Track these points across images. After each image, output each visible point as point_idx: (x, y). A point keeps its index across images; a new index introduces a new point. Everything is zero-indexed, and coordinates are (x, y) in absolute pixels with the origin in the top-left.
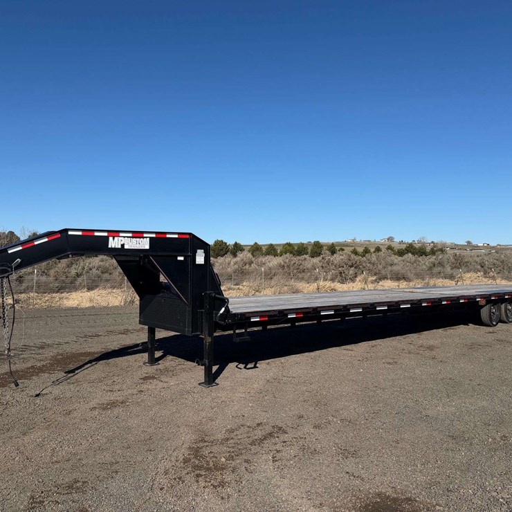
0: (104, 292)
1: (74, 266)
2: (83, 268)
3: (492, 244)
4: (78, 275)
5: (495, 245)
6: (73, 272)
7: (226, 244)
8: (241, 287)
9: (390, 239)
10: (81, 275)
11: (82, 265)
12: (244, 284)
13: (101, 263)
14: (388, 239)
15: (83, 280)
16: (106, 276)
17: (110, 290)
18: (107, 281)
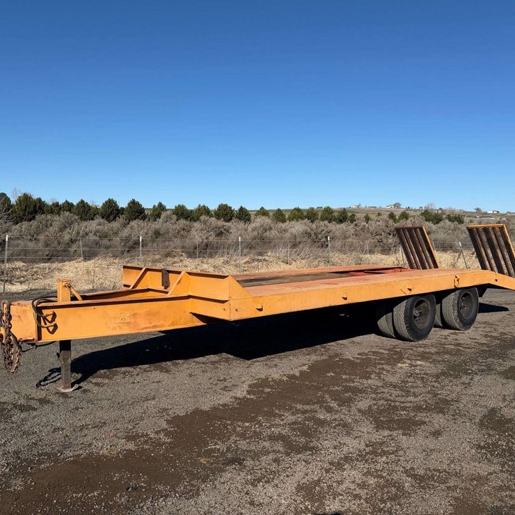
0: (104, 263)
1: (68, 230)
2: (78, 233)
3: (501, 212)
4: (72, 241)
5: (505, 212)
6: (67, 237)
7: (230, 208)
8: (267, 258)
9: (397, 205)
10: (76, 240)
11: (76, 229)
12: (269, 254)
13: (100, 227)
14: (395, 205)
15: (79, 247)
16: (105, 241)
17: (112, 260)
18: (107, 247)
